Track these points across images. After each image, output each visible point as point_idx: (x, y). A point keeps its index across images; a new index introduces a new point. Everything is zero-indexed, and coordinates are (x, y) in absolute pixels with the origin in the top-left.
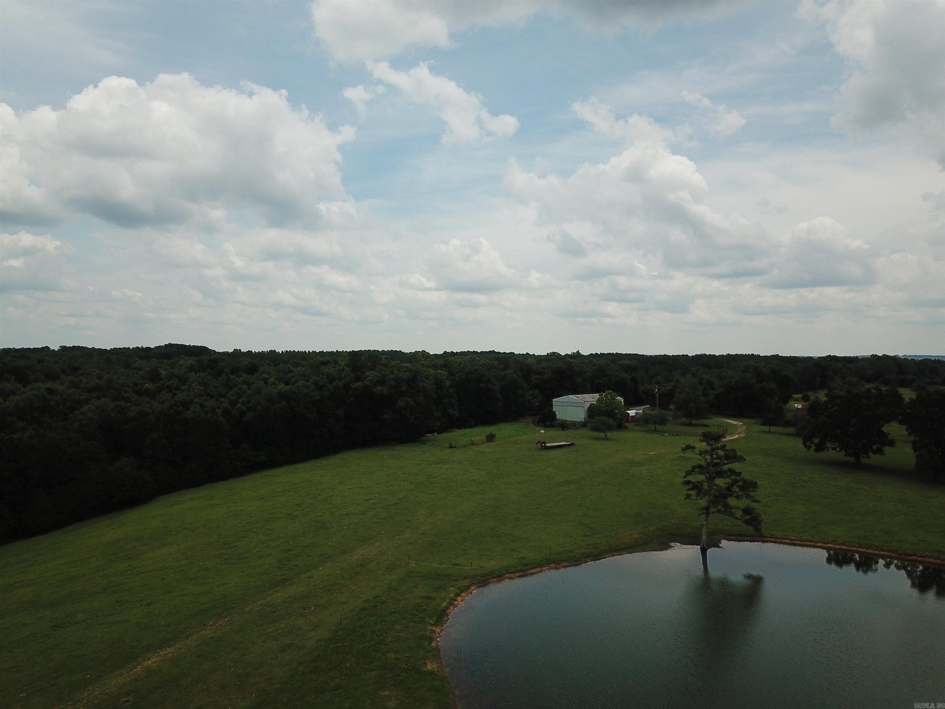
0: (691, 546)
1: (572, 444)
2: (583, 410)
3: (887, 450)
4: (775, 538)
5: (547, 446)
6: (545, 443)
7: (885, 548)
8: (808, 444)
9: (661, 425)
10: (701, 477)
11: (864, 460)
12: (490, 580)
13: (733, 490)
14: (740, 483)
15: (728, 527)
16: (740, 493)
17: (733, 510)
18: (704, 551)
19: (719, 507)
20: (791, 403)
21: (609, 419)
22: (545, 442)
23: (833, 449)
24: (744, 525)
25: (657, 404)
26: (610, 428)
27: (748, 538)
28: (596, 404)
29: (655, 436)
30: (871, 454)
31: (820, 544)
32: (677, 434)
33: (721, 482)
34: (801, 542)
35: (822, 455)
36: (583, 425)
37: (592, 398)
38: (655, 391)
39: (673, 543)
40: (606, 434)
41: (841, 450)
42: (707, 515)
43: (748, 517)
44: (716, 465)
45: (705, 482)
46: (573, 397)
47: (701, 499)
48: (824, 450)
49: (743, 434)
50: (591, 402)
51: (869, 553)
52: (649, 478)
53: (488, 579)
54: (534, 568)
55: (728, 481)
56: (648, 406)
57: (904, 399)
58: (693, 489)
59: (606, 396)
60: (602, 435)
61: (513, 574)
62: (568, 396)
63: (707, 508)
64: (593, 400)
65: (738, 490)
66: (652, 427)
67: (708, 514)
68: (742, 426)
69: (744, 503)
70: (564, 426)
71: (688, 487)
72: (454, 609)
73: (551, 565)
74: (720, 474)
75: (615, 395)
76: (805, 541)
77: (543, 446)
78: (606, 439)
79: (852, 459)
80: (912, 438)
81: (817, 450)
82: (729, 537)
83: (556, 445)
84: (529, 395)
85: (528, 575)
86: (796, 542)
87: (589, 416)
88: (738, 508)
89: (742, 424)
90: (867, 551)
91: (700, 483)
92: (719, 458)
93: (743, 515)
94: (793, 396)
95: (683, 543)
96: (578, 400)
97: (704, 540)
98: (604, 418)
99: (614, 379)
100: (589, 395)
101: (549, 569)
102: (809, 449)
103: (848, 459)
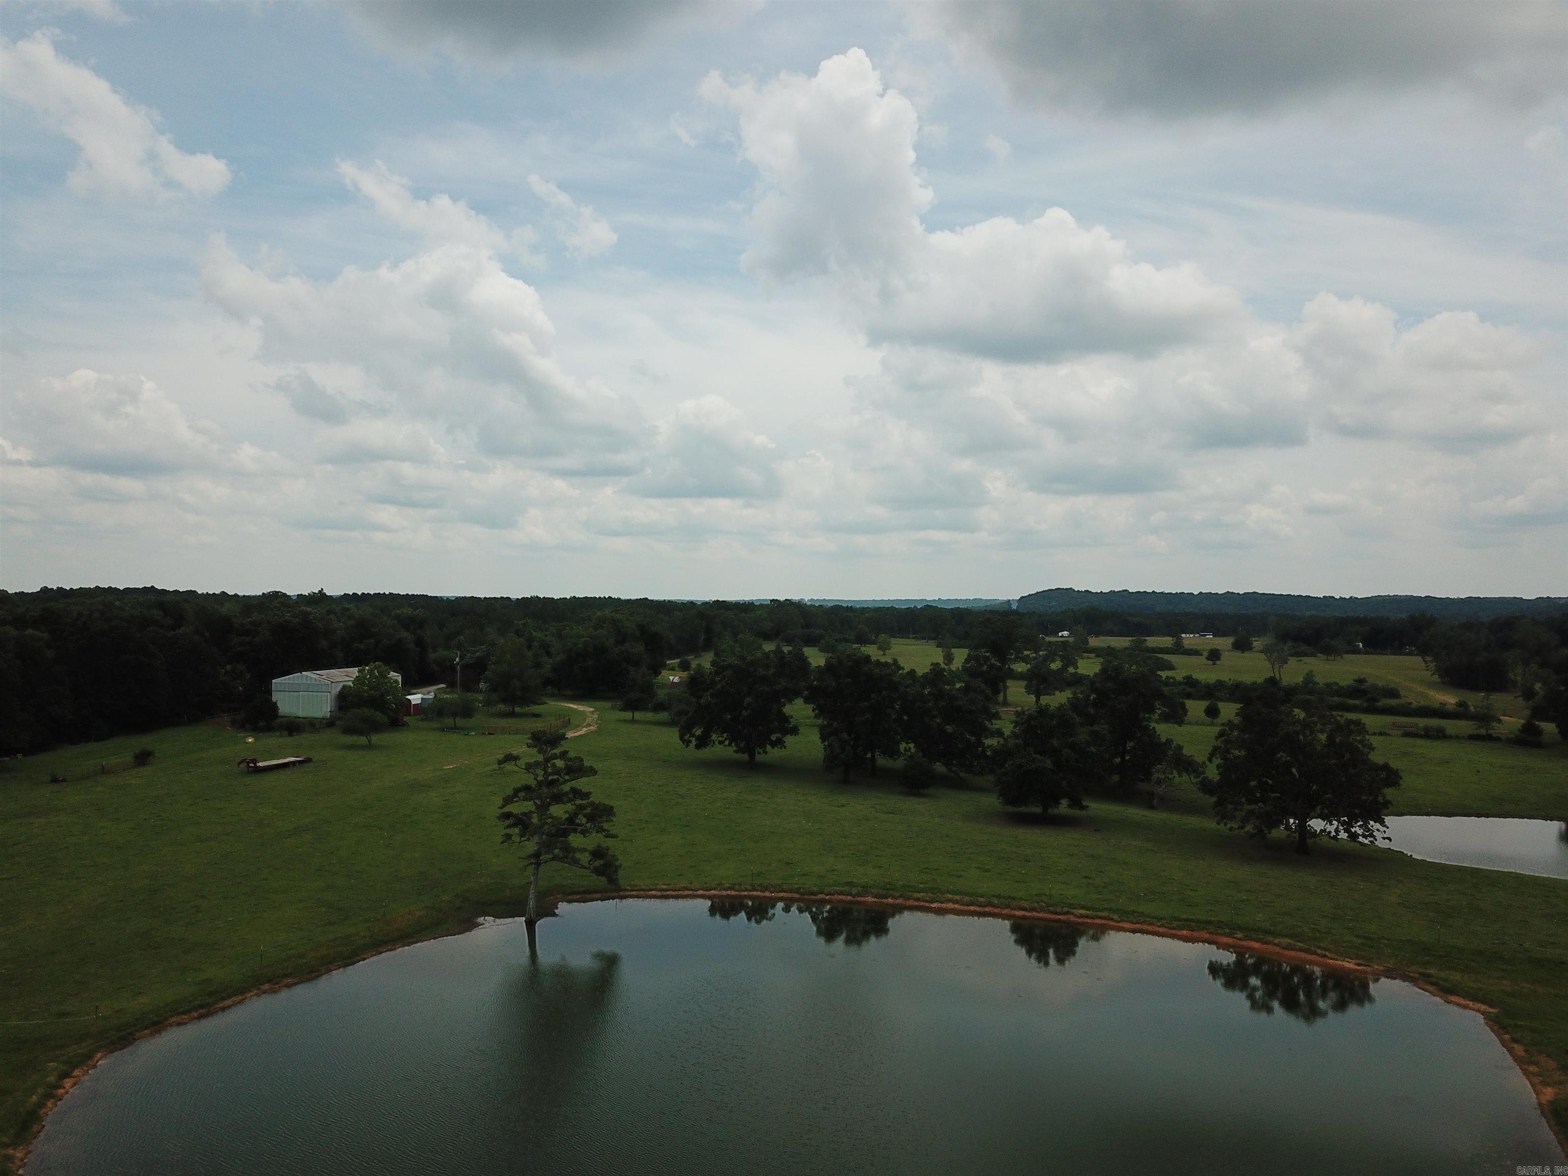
0: (510, 920)
1: (308, 761)
2: (329, 698)
3: (789, 740)
4: (638, 890)
5: (259, 767)
6: (254, 761)
7: (785, 887)
8: (686, 738)
9: (464, 718)
10: (528, 806)
11: (759, 758)
12: (137, 1035)
13: (578, 821)
14: (589, 810)
15: (569, 881)
16: (589, 825)
17: (578, 855)
18: (531, 925)
19: (556, 851)
20: (664, 673)
21: (376, 712)
22: (254, 759)
23: (720, 743)
24: (594, 875)
25: (458, 682)
26: (375, 727)
27: (599, 895)
28: (352, 686)
29: (455, 737)
30: (769, 747)
31: (700, 892)
32: (490, 732)
33: (559, 811)
34: (674, 891)
35: (706, 753)
36: (329, 723)
37: (346, 676)
38: (456, 661)
39: (482, 918)
40: (369, 737)
41: (730, 745)
42: (536, 866)
43: (598, 863)
44: (552, 783)
45: (535, 812)
46: (311, 676)
47: (528, 840)
48: (707, 745)
49: (594, 726)
50: (344, 683)
51: (765, 897)
52: (442, 811)
53: (131, 1034)
54: (229, 997)
55: (570, 807)
56: (443, 686)
57: (811, 664)
58: (515, 825)
59: (371, 672)
60: (363, 740)
61: (186, 1015)
62: (301, 673)
63: (537, 855)
64: (348, 679)
65: (584, 820)
66: (449, 721)
67: (538, 864)
68: (592, 713)
69: (594, 840)
70: (294, 727)
71: (507, 822)
72: (57, 1105)
73: (262, 987)
74: (558, 798)
75: (387, 670)
76: (680, 890)
77: (252, 767)
78: (370, 747)
79: (746, 757)
80: (820, 721)
81: (698, 747)
82: (569, 897)
83: (276, 764)
84: (225, 673)
85: (217, 1012)
86: (668, 893)
87: (339, 708)
88: (585, 850)
89: (593, 709)
90: (763, 894)
91: (528, 815)
92: (557, 772)
93: (591, 860)
94: (668, 662)
95: (497, 916)
96: (320, 681)
97: (531, 907)
98: (367, 712)
99: (385, 640)
100: (341, 670)
101: (258, 995)
102: (687, 746)
103: (739, 756)
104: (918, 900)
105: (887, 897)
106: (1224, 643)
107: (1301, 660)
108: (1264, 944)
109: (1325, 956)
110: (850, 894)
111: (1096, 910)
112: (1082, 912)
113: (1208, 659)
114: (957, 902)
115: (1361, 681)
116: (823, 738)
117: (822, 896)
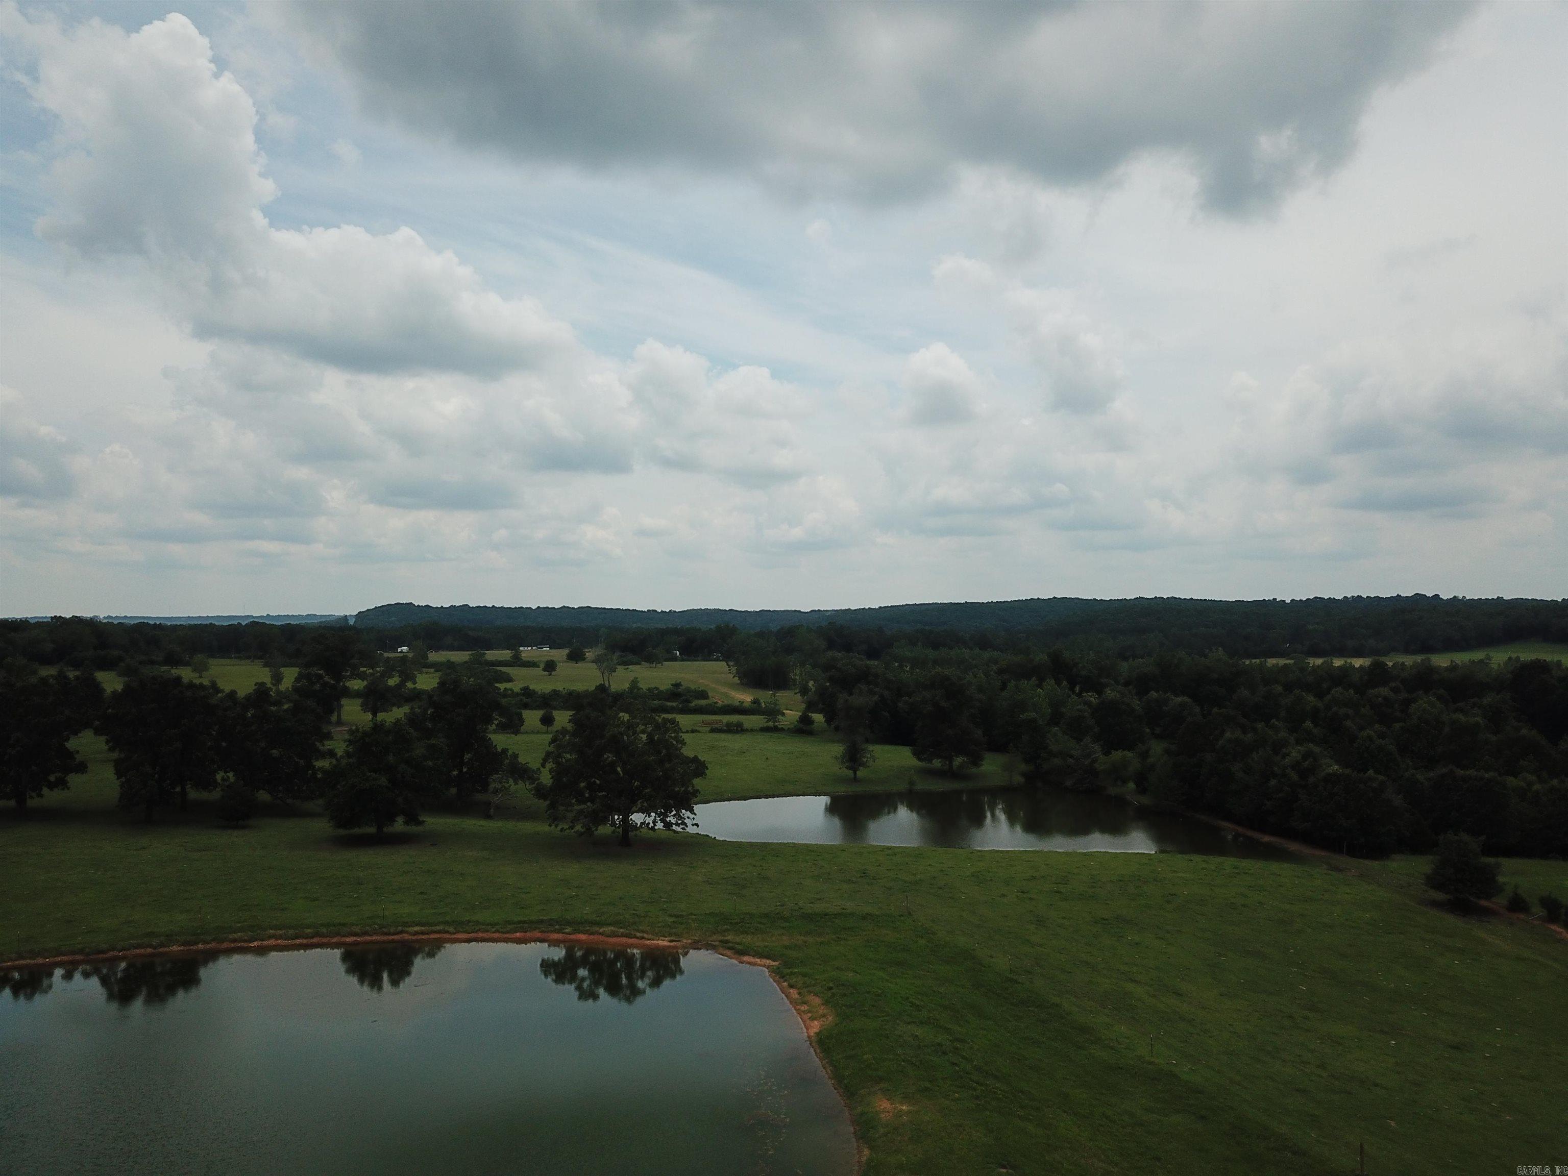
3: (74, 779)
7: (64, 948)
51: (36, 964)
57: (104, 690)
79: (12, 803)
80: (115, 755)
90: (32, 962)
104: (235, 941)
105: (196, 943)
106: (560, 654)
107: (628, 668)
108: (590, 934)
109: (643, 938)
110: (151, 946)
111: (431, 925)
112: (417, 929)
113: (544, 670)
114: (280, 937)
115: (677, 685)
116: (119, 774)
117: (115, 953)
